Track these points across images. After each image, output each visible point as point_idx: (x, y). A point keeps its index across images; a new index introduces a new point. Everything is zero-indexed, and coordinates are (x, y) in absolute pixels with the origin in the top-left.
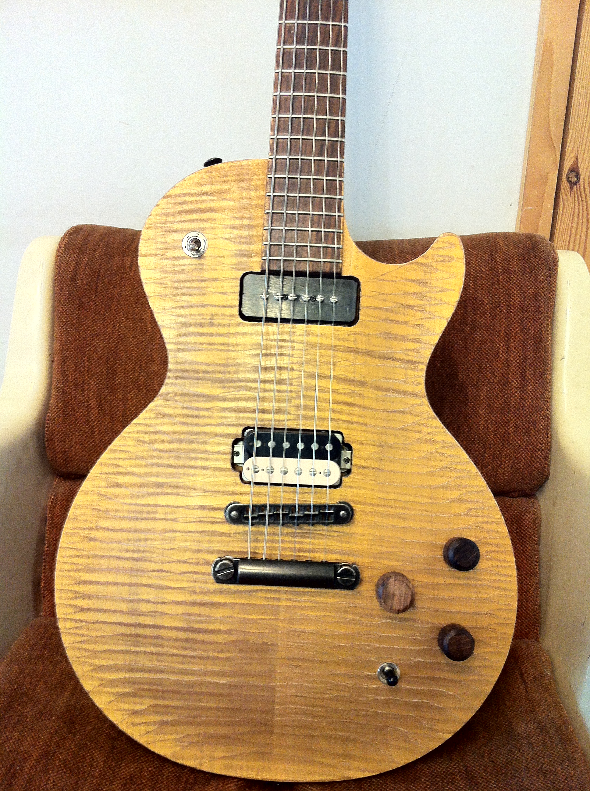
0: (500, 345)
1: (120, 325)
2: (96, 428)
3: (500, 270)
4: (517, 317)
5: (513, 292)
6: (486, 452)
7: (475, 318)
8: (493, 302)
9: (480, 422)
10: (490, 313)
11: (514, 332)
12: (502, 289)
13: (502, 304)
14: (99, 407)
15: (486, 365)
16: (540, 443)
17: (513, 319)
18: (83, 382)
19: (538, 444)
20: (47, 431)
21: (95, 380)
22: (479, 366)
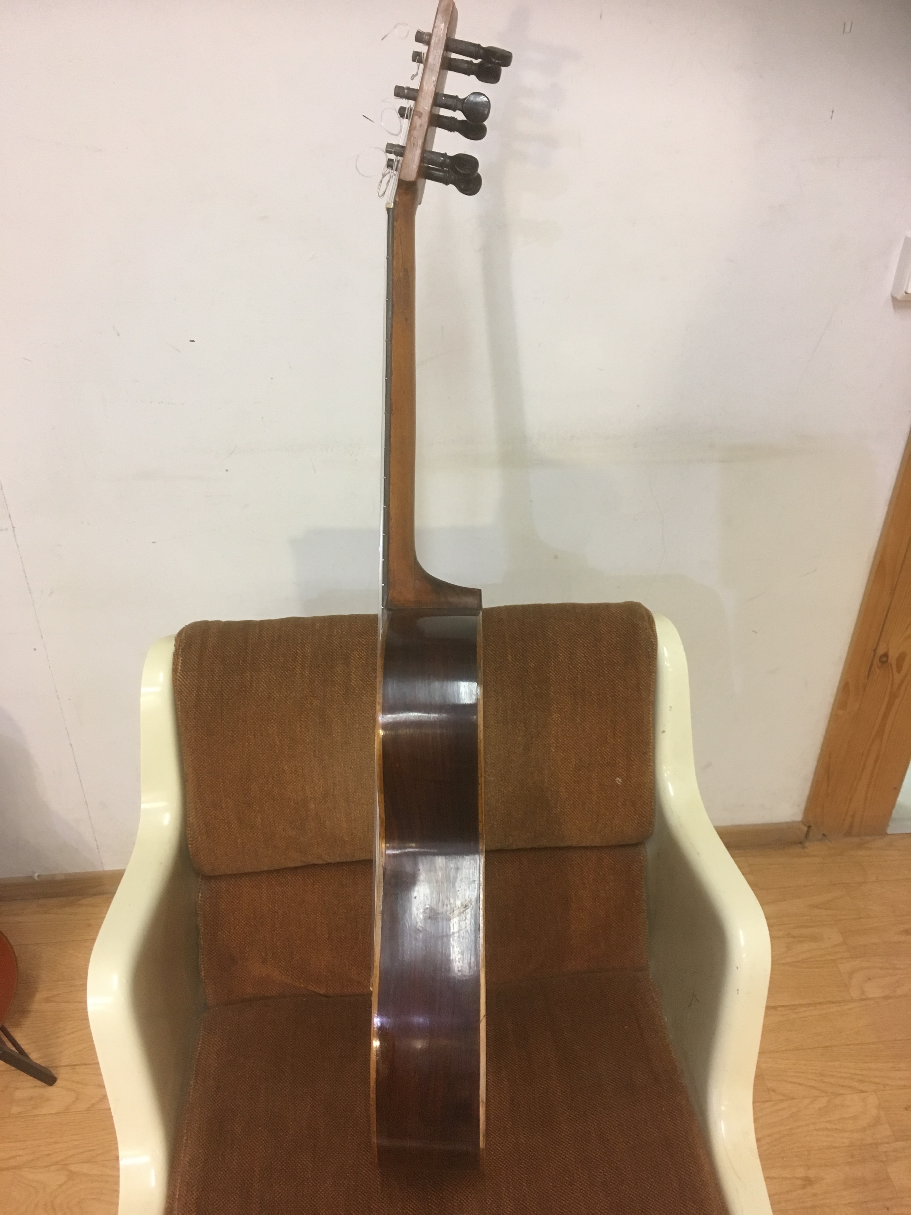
0: (607, 732)
1: (249, 743)
2: (238, 839)
3: (605, 662)
4: (622, 706)
5: (617, 683)
6: (598, 822)
7: (584, 708)
8: (600, 694)
9: (593, 797)
10: (597, 704)
11: (620, 719)
12: (607, 681)
13: (608, 694)
14: (239, 820)
15: (596, 750)
16: (645, 812)
17: (618, 708)
18: (221, 802)
19: (644, 812)
20: (191, 847)
21: (232, 798)
22: (590, 750)
